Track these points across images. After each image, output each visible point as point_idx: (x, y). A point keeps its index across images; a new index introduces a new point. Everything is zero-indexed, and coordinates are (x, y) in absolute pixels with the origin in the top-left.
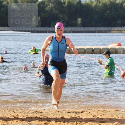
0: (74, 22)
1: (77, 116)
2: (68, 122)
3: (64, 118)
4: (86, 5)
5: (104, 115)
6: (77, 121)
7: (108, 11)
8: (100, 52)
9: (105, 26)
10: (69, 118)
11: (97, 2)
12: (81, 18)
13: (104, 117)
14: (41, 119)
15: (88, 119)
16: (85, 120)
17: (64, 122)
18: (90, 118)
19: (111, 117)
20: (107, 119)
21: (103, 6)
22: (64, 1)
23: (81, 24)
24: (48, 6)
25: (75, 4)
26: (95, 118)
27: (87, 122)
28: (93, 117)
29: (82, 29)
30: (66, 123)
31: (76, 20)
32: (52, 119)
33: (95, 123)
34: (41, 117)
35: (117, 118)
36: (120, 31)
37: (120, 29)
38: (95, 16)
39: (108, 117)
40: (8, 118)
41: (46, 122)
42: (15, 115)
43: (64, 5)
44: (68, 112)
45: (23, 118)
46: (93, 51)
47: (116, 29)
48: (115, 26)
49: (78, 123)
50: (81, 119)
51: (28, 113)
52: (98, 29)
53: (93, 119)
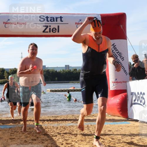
1: (56, 118)
2: (52, 121)
3: (50, 119)
5: (67, 118)
6: (56, 121)
8: (65, 91)
9: (67, 81)
12: (57, 78)
15: (60, 120)
19: (70, 119)
21: (65, 73)
22: (50, 71)
23: (57, 80)
25: (54, 72)
28: (63, 119)
29: (57, 82)
31: (55, 79)
32: (45, 120)
33: (63, 121)
36: (73, 83)
37: (73, 81)
41: (43, 122)
43: (50, 73)
44: (52, 117)
46: (62, 91)
47: (71, 81)
50: (58, 120)
52: (64, 82)
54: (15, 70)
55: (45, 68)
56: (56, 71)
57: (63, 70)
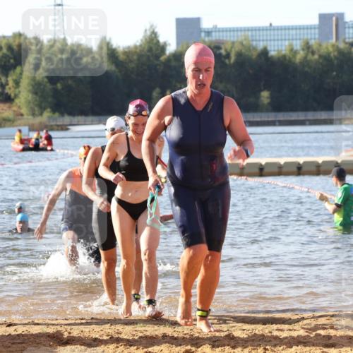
0: (252, 100)
1: (267, 331)
2: (244, 347)
3: (233, 336)
4: (279, 58)
6: (266, 345)
7: (335, 73)
8: (318, 170)
10: (245, 336)
11: (306, 52)
12: (268, 90)
13: (332, 333)
14: (175, 341)
15: (293, 338)
16: (286, 340)
17: (234, 347)
18: (298, 336)
20: (341, 337)
21: (321, 61)
22: (226, 50)
23: (269, 104)
25: (254, 57)
26: (312, 336)
27: (291, 347)
28: (307, 334)
29: (271, 116)
30: (240, 349)
31: (258, 97)
32: (203, 339)
33: (311, 348)
34: (176, 336)
38: (303, 85)
40: (96, 339)
41: (189, 347)
42: (112, 332)
43: (227, 61)
45: (131, 338)
46: (299, 170)
49: (267, 350)
50: (276, 338)
52: (311, 115)
53: (304, 337)
54: (20, 46)
55: (200, 30)
56: (265, 52)
57: (307, 47)
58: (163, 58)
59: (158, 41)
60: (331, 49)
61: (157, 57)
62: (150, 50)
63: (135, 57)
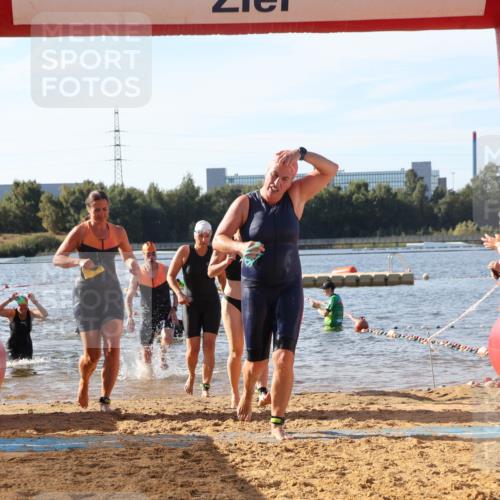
5: (325, 404)
7: (326, 210)
8: (314, 283)
13: (325, 408)
14: (206, 416)
15: (295, 413)
16: (291, 415)
20: (331, 411)
24: (218, 204)
26: (310, 411)
35: (350, 409)
36: (350, 246)
39: (333, 409)
40: (146, 416)
41: (217, 421)
42: (158, 409)
48: (340, 236)
51: (183, 404)
53: (304, 412)
55: (225, 178)
58: (197, 199)
59: (193, 186)
60: (323, 192)
61: (193, 198)
62: (187, 193)
63: (176, 199)
